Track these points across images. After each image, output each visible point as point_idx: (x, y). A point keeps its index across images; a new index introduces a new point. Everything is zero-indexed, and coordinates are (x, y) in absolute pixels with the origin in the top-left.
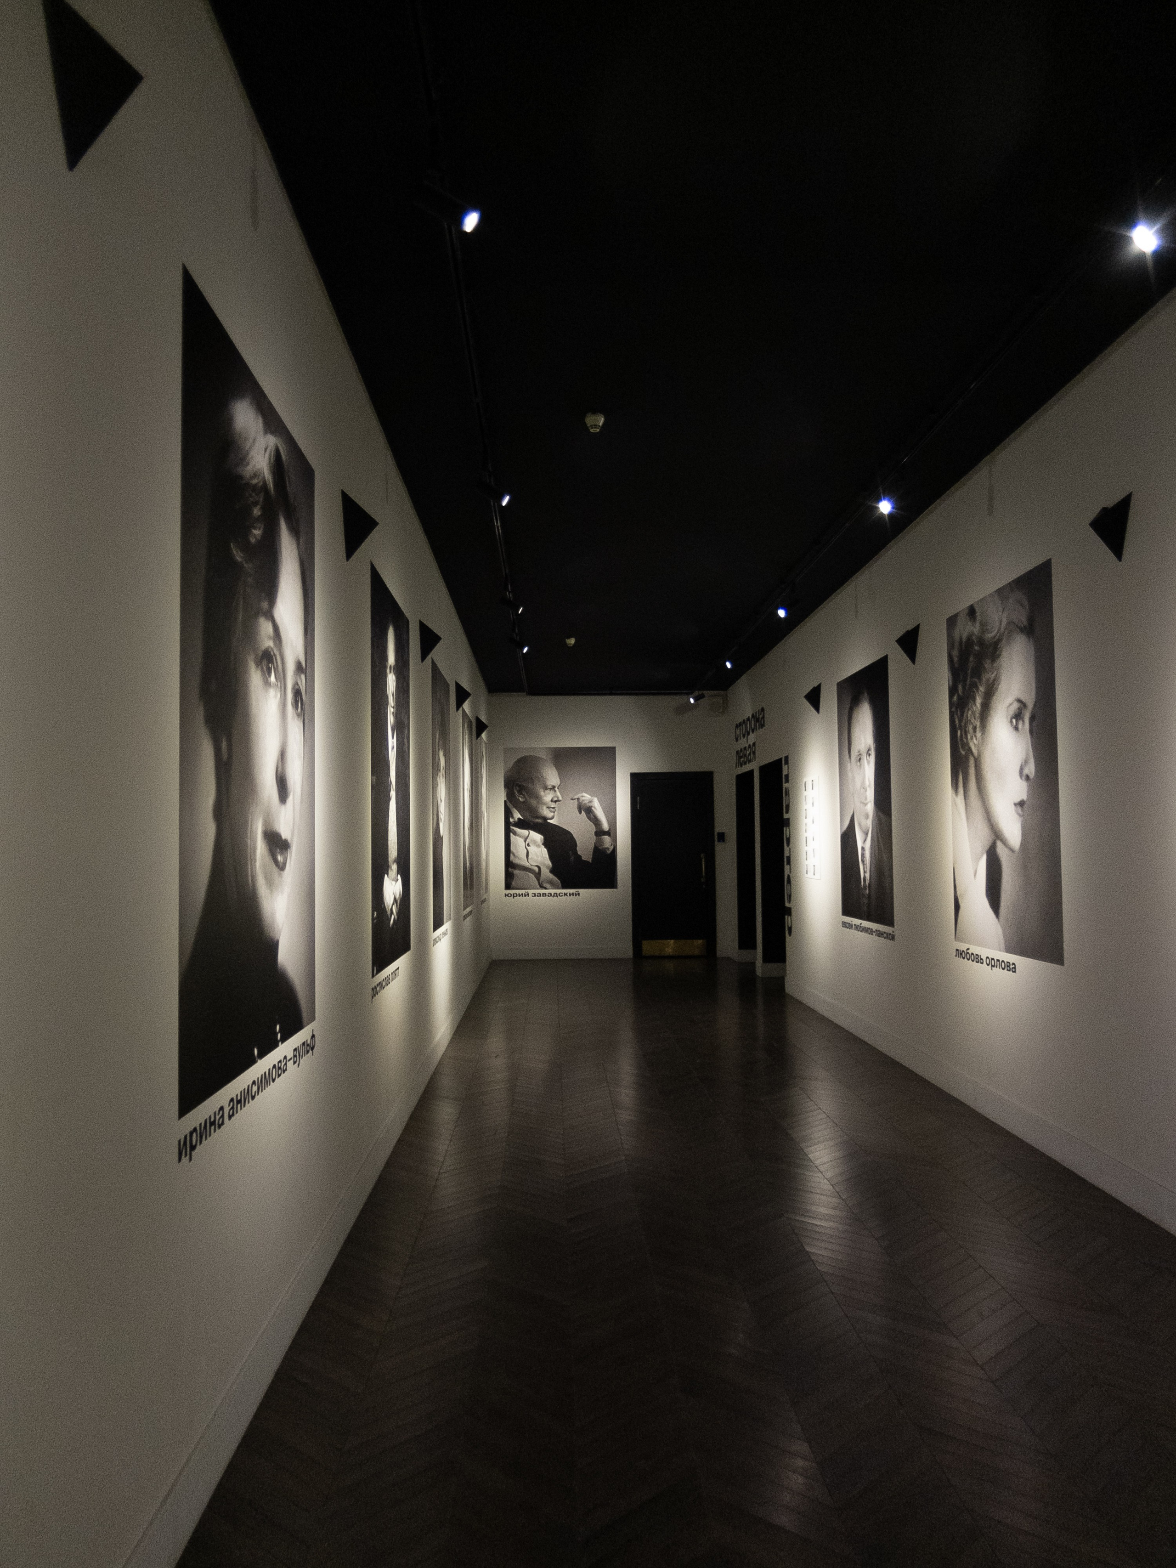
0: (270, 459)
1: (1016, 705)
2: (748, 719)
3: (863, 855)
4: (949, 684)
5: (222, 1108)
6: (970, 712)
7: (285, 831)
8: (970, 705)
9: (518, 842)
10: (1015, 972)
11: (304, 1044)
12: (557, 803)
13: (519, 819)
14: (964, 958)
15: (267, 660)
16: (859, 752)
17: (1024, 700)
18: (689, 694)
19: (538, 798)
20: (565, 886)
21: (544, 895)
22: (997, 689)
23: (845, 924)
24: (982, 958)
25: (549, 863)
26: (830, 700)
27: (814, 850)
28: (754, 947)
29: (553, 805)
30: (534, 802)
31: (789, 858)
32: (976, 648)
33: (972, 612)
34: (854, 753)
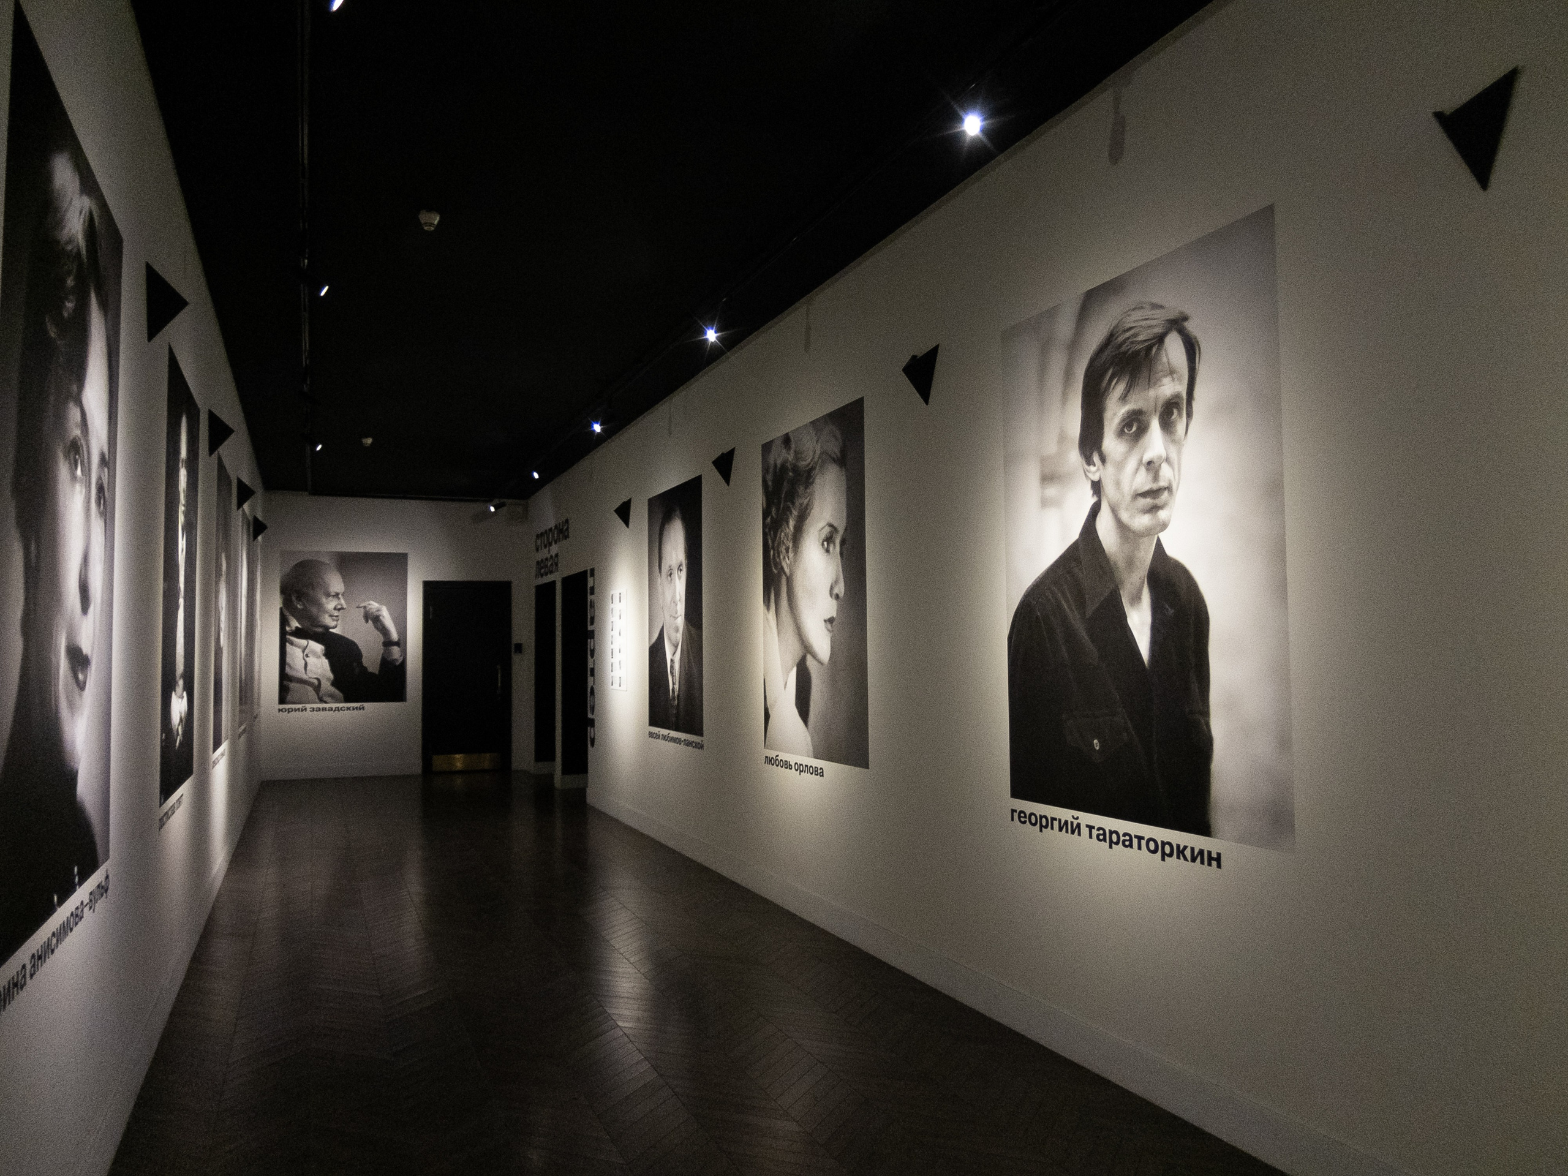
0: (84, 222)
1: (827, 530)
2: (551, 530)
3: (672, 667)
4: (763, 506)
5: (24, 967)
6: (783, 534)
7: (86, 645)
8: (783, 526)
9: (295, 654)
10: (823, 776)
11: (99, 886)
12: (341, 611)
13: (297, 627)
14: (773, 765)
15: (75, 450)
16: (670, 567)
17: (835, 525)
18: (489, 501)
19: (320, 606)
20: (347, 700)
21: (324, 709)
22: (809, 514)
23: (651, 735)
24: (791, 763)
25: (331, 676)
26: (640, 514)
27: (620, 662)
28: (553, 758)
29: (336, 613)
30: (314, 610)
31: (592, 670)
32: (791, 474)
33: (787, 440)
34: (665, 568)
